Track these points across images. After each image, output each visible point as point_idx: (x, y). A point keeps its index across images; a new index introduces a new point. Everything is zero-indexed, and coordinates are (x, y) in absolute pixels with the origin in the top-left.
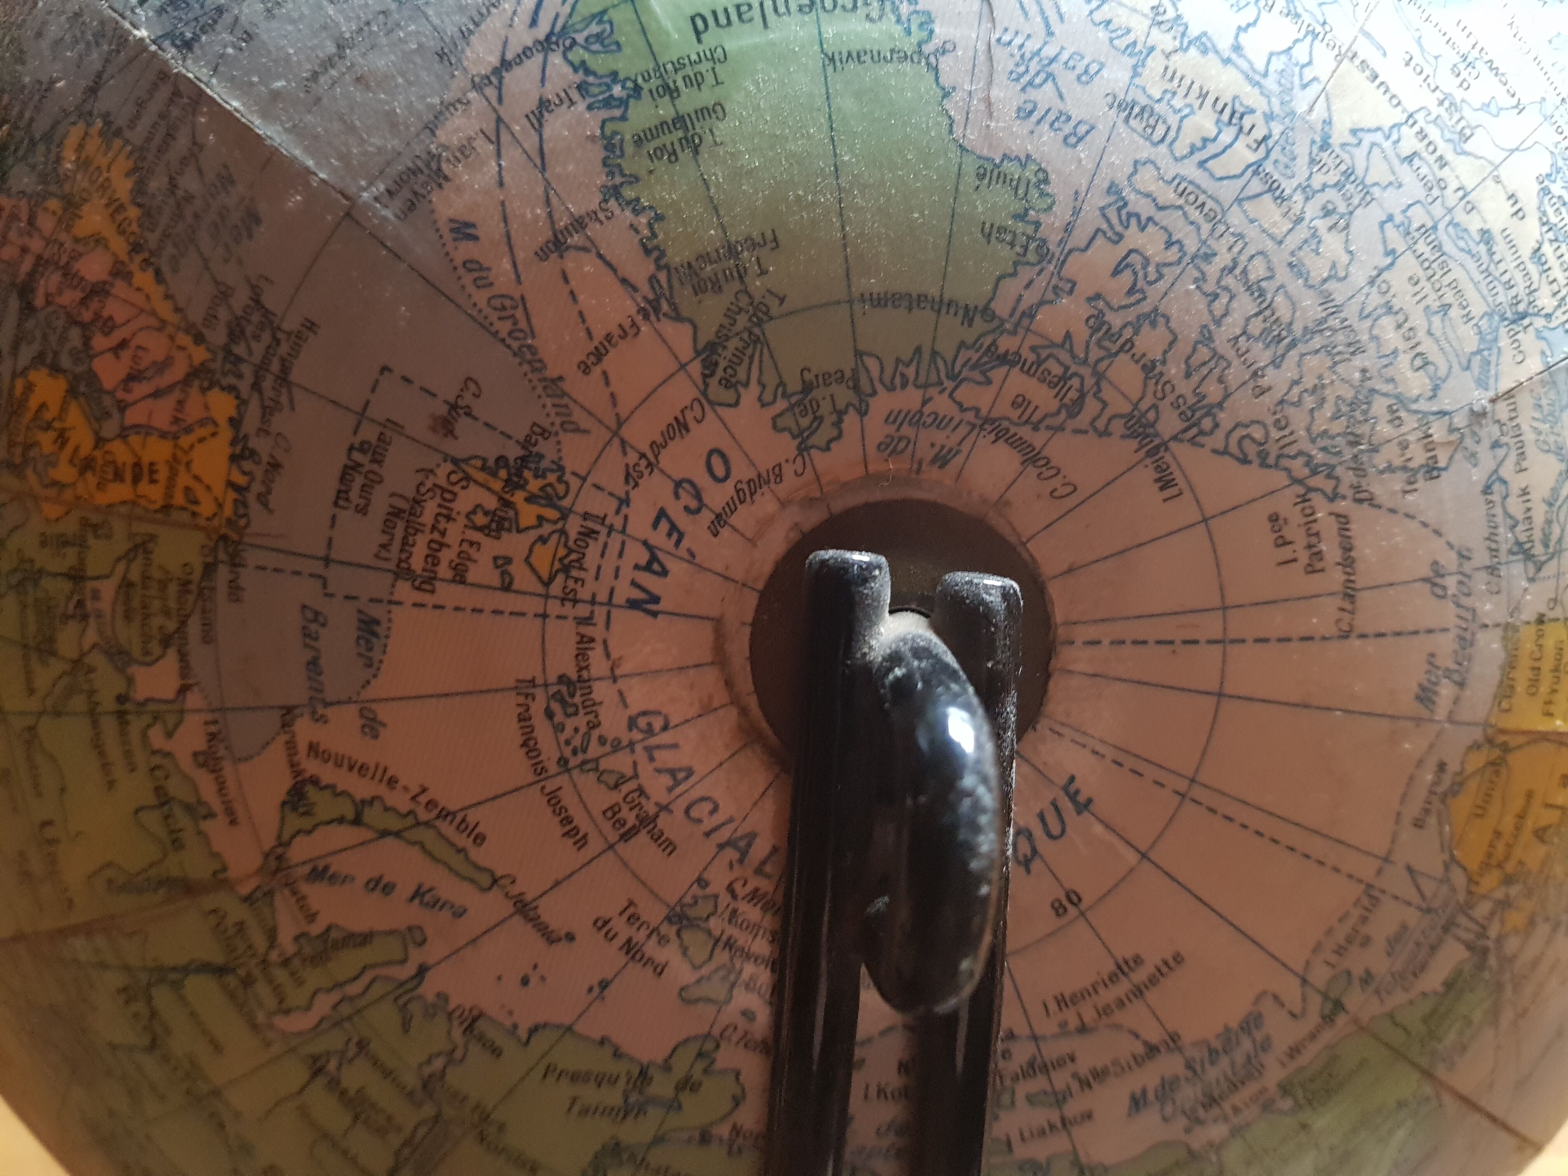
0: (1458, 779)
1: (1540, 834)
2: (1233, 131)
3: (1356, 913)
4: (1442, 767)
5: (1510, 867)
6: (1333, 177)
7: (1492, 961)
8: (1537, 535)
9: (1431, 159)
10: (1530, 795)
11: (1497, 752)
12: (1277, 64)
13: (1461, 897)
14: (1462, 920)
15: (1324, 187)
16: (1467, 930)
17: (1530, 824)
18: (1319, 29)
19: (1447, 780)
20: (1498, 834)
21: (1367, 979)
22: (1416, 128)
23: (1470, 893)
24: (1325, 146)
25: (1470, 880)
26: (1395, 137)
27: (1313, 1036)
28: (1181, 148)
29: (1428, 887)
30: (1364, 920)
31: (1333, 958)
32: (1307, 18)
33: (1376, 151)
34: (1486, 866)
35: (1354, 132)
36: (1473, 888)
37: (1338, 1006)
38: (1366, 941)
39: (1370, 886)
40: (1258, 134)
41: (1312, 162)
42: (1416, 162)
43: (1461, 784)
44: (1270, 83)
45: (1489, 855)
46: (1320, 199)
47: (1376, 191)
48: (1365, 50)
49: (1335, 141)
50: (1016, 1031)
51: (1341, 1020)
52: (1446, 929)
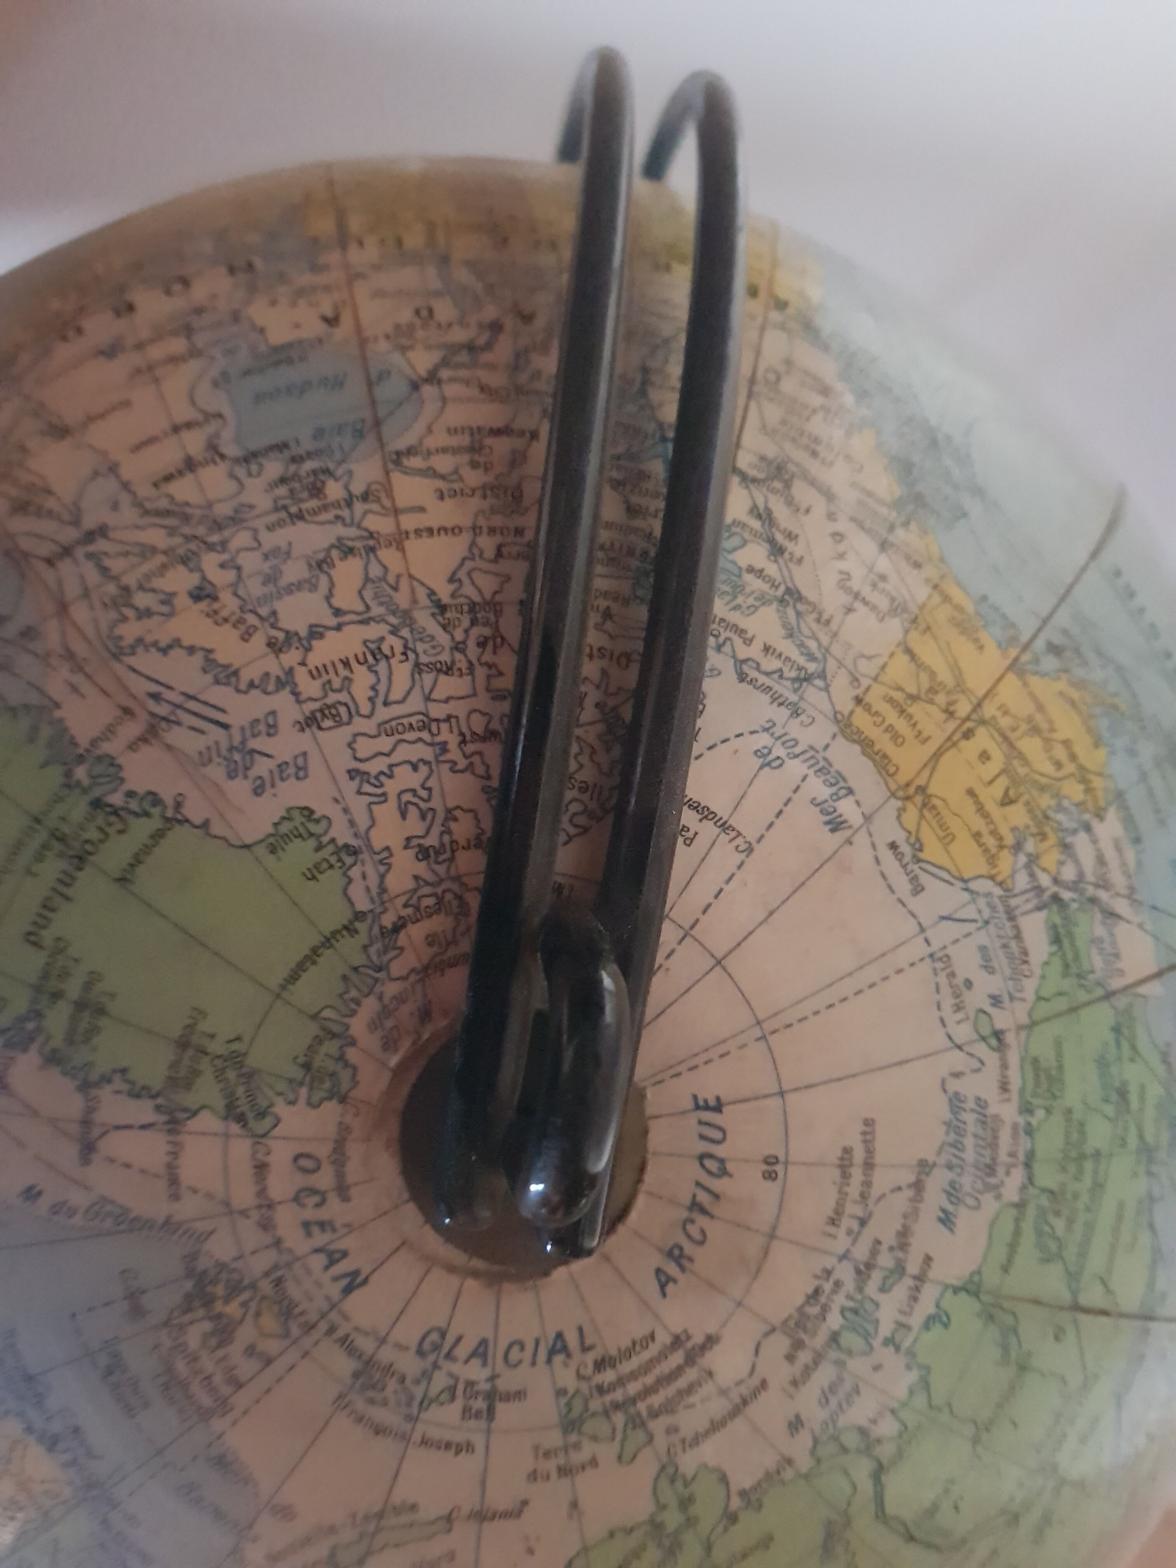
0: (912, 840)
1: (1007, 801)
2: (383, 664)
3: (942, 979)
4: (893, 846)
5: (1009, 840)
6: (466, 622)
7: (1066, 895)
8: (802, 661)
9: (510, 539)
10: (971, 793)
11: (919, 799)
12: (368, 594)
13: (998, 891)
14: (1013, 902)
15: (466, 631)
16: (1027, 901)
17: (991, 807)
18: (371, 543)
19: (906, 849)
20: (977, 836)
21: (996, 1001)
22: (485, 530)
23: (1000, 884)
24: (442, 608)
25: (992, 878)
26: (476, 551)
27: (1004, 1066)
28: (365, 708)
29: (970, 912)
30: (953, 975)
31: (960, 1016)
32: (358, 544)
33: (476, 575)
34: (992, 860)
35: (451, 580)
36: (999, 878)
37: (998, 1035)
38: (969, 984)
39: (931, 956)
40: (399, 648)
41: (444, 627)
42: (505, 550)
43: (918, 840)
44: (377, 610)
45: (986, 851)
46: (471, 644)
47: (498, 598)
48: (409, 522)
49: (446, 599)
50: (829, 1267)
51: (1010, 1038)
52: (1012, 918)
